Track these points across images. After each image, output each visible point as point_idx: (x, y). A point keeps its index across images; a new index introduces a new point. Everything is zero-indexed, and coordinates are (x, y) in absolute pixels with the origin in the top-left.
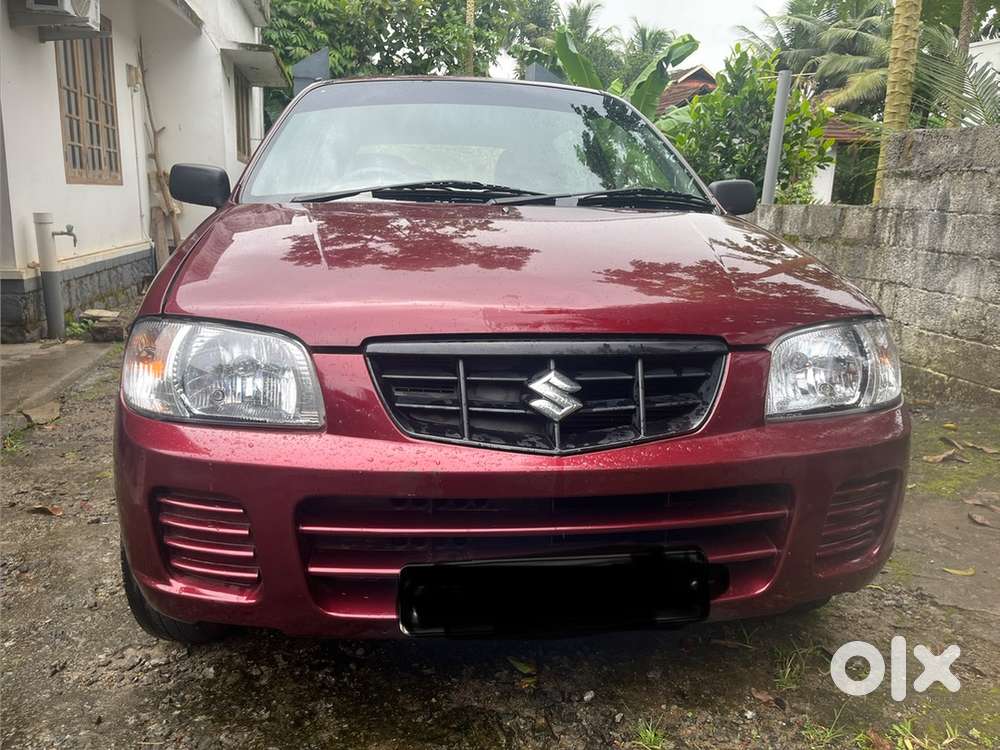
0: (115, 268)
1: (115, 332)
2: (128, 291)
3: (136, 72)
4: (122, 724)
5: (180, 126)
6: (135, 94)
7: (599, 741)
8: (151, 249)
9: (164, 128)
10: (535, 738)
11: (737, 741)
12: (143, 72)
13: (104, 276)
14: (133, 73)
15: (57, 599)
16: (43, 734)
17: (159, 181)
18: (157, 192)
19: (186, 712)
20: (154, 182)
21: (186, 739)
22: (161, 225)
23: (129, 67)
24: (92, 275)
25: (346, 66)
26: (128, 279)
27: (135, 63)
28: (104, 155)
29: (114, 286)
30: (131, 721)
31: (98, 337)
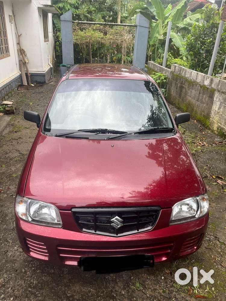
0: (10, 84)
1: (12, 111)
2: (14, 90)
3: (12, 17)
4: (21, 272)
5: (26, 33)
6: (12, 24)
7: (127, 285)
8: (20, 75)
9: (21, 34)
10: (112, 283)
11: (158, 286)
12: (14, 16)
13: (7, 88)
14: (11, 18)
15: (4, 226)
16: (4, 274)
17: (21, 52)
18: (20, 55)
19: (35, 269)
20: (19, 52)
21: (35, 278)
22: (22, 66)
23: (9, 16)
24: (4, 89)
25: (79, 3)
26: (14, 86)
27: (11, 14)
28: (4, 48)
29: (10, 90)
30: (23, 271)
31: (7, 112)
